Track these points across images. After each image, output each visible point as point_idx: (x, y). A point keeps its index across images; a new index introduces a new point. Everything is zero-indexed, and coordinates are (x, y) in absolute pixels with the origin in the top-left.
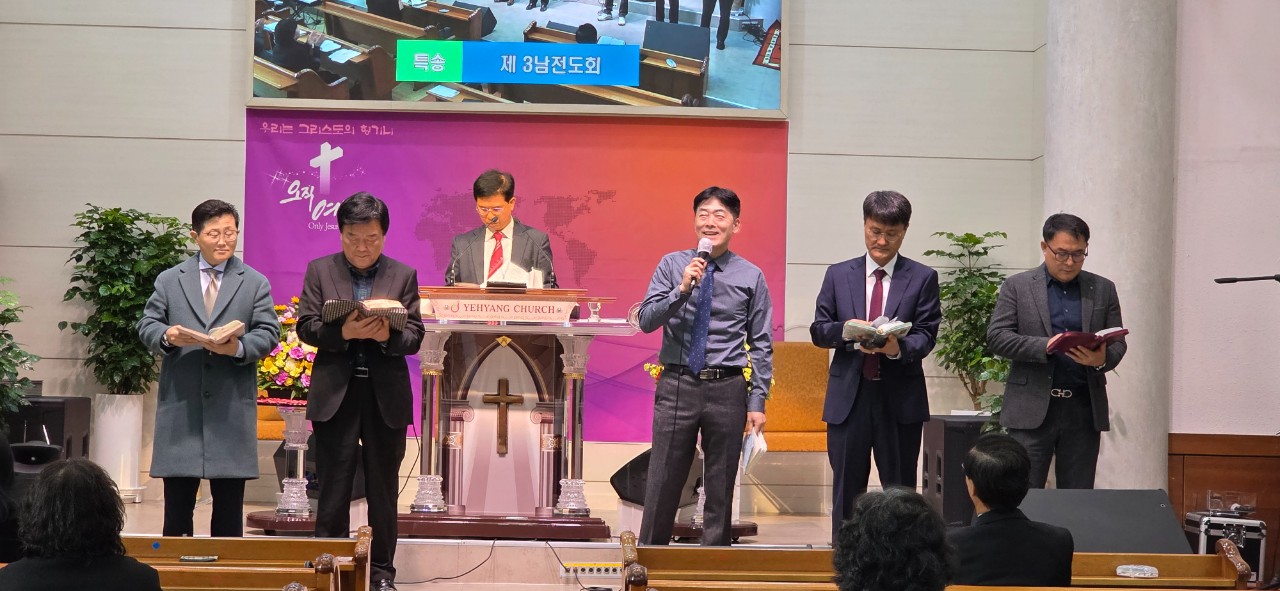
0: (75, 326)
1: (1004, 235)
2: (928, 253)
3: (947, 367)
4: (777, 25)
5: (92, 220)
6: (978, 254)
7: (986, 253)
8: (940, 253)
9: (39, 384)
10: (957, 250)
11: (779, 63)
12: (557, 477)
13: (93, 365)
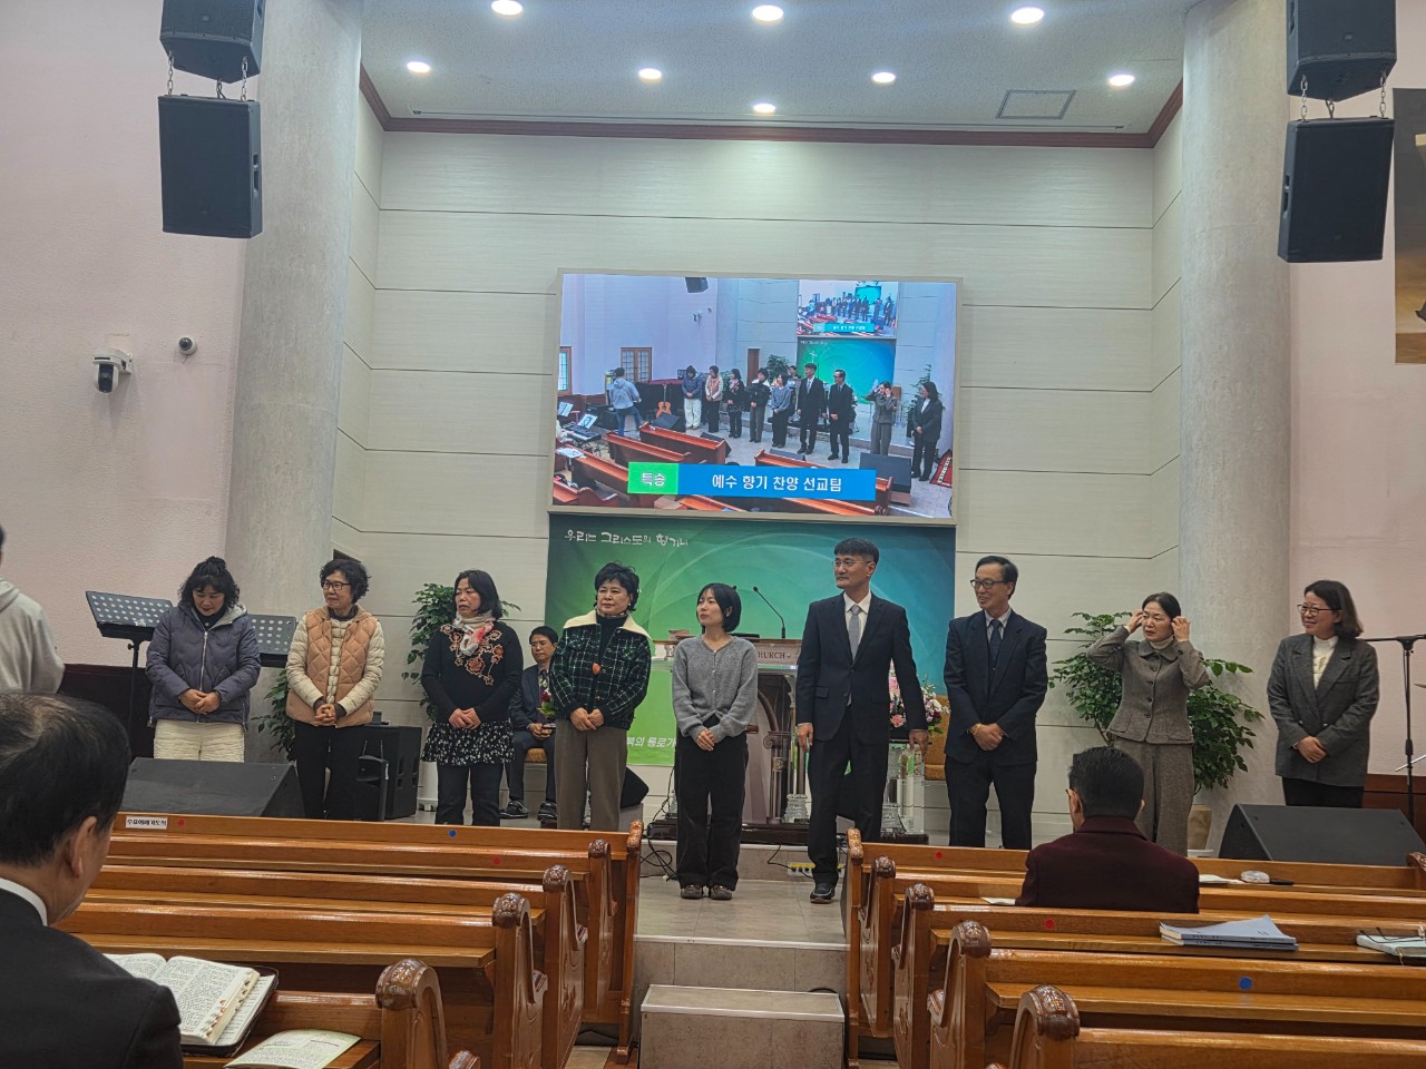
0: (414, 676)
2: (1068, 631)
3: (1087, 719)
4: (949, 453)
5: (429, 596)
8: (1078, 630)
9: (380, 714)
10: (1091, 628)
11: (951, 483)
12: (784, 794)
13: (426, 705)
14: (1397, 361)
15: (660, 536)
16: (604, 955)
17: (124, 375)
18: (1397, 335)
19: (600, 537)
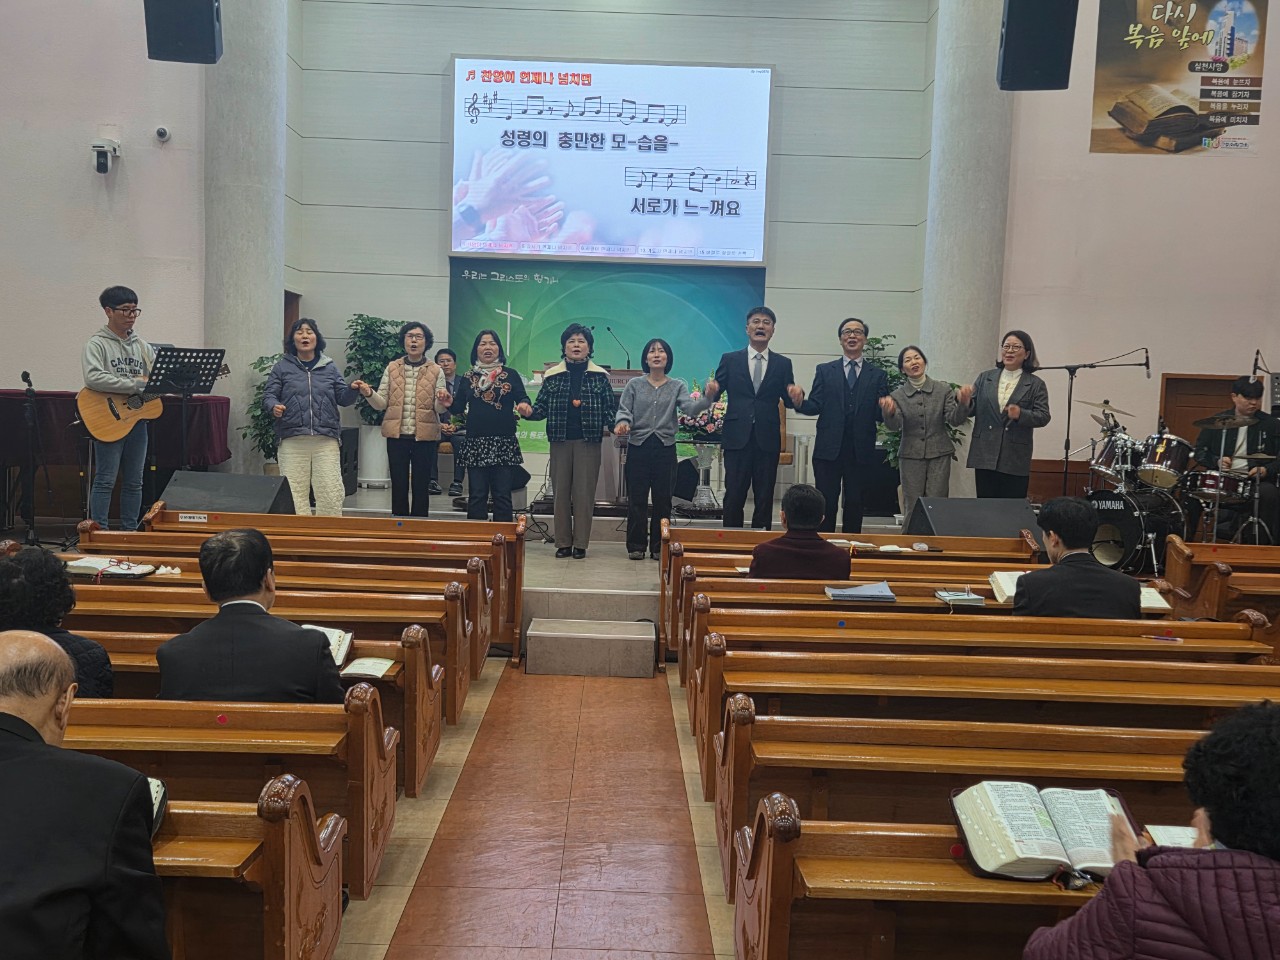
1: (894, 337)
5: (358, 324)
6: (878, 349)
7: (883, 349)
14: (1091, 151)
15: (537, 275)
16: (503, 603)
17: (116, 158)
18: (1094, 132)
19: (490, 276)
